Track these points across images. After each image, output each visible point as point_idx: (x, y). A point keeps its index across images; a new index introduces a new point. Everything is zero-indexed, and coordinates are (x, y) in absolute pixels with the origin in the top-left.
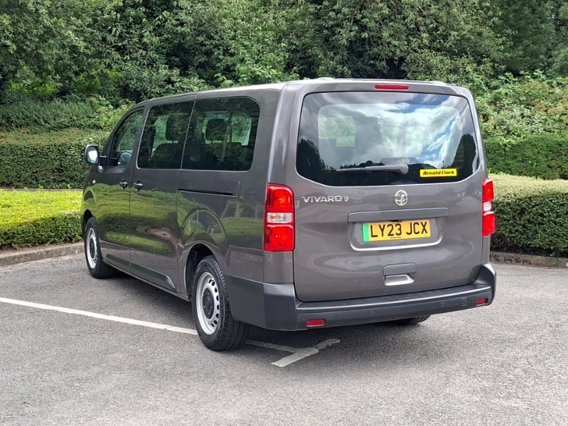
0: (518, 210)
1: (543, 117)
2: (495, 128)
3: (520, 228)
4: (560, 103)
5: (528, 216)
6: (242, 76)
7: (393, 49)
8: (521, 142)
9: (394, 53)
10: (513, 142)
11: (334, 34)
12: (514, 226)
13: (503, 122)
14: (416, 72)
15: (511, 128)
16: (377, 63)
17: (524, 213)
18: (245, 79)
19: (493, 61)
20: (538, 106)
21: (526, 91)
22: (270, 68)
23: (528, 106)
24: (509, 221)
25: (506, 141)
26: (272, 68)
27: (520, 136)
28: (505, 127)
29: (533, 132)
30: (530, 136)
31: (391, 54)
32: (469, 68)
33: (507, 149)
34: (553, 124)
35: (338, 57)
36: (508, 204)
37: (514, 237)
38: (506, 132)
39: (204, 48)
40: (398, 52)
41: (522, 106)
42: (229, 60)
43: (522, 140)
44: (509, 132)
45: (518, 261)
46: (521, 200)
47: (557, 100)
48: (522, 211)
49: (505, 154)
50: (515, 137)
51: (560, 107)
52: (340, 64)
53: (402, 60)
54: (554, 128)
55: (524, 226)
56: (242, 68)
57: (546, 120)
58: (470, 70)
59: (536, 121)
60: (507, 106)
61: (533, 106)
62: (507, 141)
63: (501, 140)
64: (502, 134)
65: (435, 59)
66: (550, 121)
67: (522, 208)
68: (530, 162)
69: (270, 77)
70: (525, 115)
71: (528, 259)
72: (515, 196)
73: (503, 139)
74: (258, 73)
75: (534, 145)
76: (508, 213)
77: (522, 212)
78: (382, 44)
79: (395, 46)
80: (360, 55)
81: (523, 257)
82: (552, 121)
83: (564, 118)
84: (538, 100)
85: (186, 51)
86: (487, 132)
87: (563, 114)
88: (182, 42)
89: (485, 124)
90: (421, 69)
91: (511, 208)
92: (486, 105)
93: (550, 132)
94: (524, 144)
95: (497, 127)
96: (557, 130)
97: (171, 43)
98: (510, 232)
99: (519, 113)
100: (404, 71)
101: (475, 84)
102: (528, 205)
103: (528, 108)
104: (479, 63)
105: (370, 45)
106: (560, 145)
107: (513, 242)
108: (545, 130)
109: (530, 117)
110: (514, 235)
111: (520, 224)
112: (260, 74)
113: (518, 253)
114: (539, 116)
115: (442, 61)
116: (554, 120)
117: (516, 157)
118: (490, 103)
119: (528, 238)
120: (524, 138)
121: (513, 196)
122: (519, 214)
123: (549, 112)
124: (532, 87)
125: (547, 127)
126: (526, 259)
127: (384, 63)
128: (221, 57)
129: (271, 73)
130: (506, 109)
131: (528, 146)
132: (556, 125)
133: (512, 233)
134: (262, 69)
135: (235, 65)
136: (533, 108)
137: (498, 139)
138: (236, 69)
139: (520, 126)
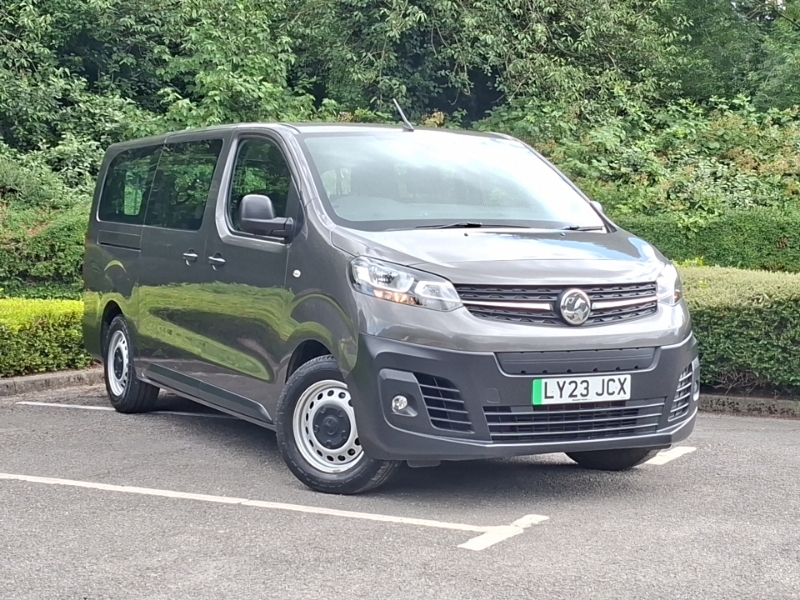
0: (774, 321)
1: (752, 180)
2: (668, 197)
3: (777, 353)
4: (778, 155)
5: (792, 332)
6: (211, 93)
7: (482, 51)
8: (716, 223)
9: (485, 58)
10: (701, 222)
11: (371, 21)
12: (768, 350)
13: (682, 186)
14: (521, 94)
15: (696, 198)
16: (452, 76)
17: (786, 327)
18: (217, 98)
19: (659, 75)
20: (741, 158)
21: (720, 133)
22: (261, 81)
23: (723, 158)
24: (758, 340)
25: (688, 221)
26: (264, 80)
27: (713, 213)
28: (686, 195)
29: (735, 204)
30: (729, 212)
31: (478, 60)
32: (617, 90)
33: (691, 235)
34: (770, 191)
35: (380, 63)
36: (759, 311)
37: (766, 369)
38: (688, 205)
39: (130, 41)
40: (491, 56)
41: (714, 159)
42: (182, 64)
43: (717, 220)
44: (693, 205)
45: (771, 412)
46: (779, 303)
47: (772, 150)
48: (780, 323)
49: (687, 244)
50: (705, 214)
51: (781, 162)
52: (383, 74)
53: (496, 71)
54: (772, 199)
55: (784, 350)
56: (209, 79)
57: (757, 185)
58: (621, 93)
59: (741, 187)
60: (686, 158)
61: (732, 159)
62: (691, 220)
63: (680, 218)
64: (681, 207)
65: (557, 72)
66: (764, 186)
67: (782, 318)
68: (731, 259)
69: (262, 95)
70: (719, 174)
71: (790, 407)
72: (770, 297)
73: (684, 216)
74: (239, 88)
75: (739, 229)
76: (757, 328)
77: (783, 323)
78: (459, 41)
79: (486, 45)
80: (417, 61)
81: (781, 403)
82: (768, 186)
83: (788, 180)
84: (740, 148)
85: (96, 45)
86: (654, 203)
87: (785, 175)
88: (89, 26)
89: (652, 189)
90: (532, 89)
91: (763, 319)
92: (652, 155)
93: (765, 205)
94: (719, 225)
95: (673, 196)
96: (777, 203)
97: (67, 29)
98: (760, 360)
99: (709, 171)
100: (501, 92)
101: (630, 118)
102: (792, 313)
103: (723, 163)
104: (635, 79)
105: (438, 44)
106: (783, 229)
107: (765, 377)
108: (755, 201)
109: (728, 180)
110: (767, 366)
111: (778, 346)
112: (243, 90)
113: (772, 396)
114: (745, 177)
115: (569, 75)
116: (772, 184)
117: (706, 249)
118: (657, 152)
119: (791, 371)
120: (720, 215)
121: (767, 297)
122: (776, 327)
123: (762, 169)
124: (729, 126)
125: (760, 196)
126: (786, 407)
127: (465, 76)
128: (166, 57)
129: (264, 90)
130: (686, 164)
131: (728, 229)
132: (776, 193)
133: (763, 363)
134: (245, 81)
135: (193, 74)
136: (732, 164)
137: (674, 217)
138: (197, 81)
139: (712, 194)
